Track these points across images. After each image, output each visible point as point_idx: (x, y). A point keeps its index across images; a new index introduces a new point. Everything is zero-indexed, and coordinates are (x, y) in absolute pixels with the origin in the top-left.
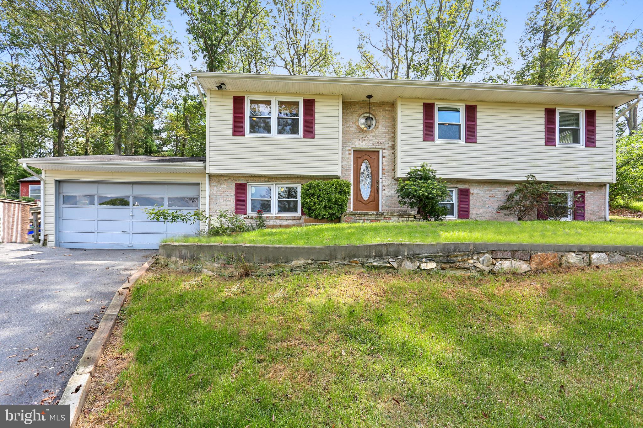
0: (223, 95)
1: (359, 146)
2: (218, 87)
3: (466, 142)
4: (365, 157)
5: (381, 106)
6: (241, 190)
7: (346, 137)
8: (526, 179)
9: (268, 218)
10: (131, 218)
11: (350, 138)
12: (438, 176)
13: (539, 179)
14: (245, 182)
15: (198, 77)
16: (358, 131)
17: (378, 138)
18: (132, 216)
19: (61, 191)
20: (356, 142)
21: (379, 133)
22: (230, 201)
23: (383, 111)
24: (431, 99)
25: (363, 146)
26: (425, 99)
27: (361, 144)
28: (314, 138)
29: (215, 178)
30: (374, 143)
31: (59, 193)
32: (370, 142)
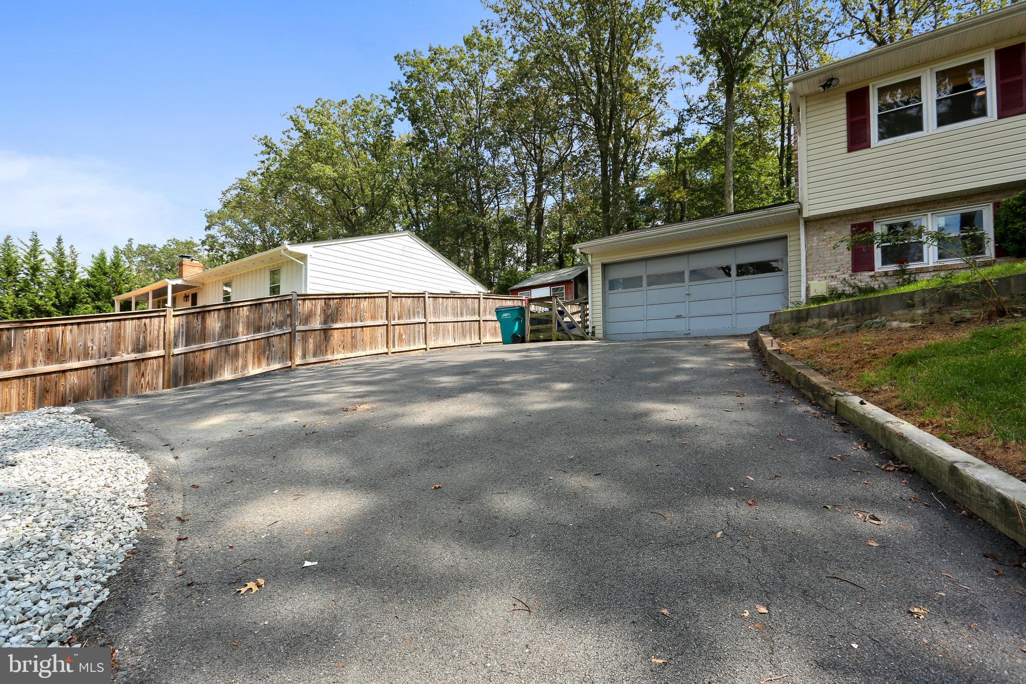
0: (831, 96)
2: (824, 86)
6: (862, 233)
9: (919, 271)
10: (687, 297)
14: (870, 220)
18: (688, 294)
22: (841, 254)
29: (815, 223)
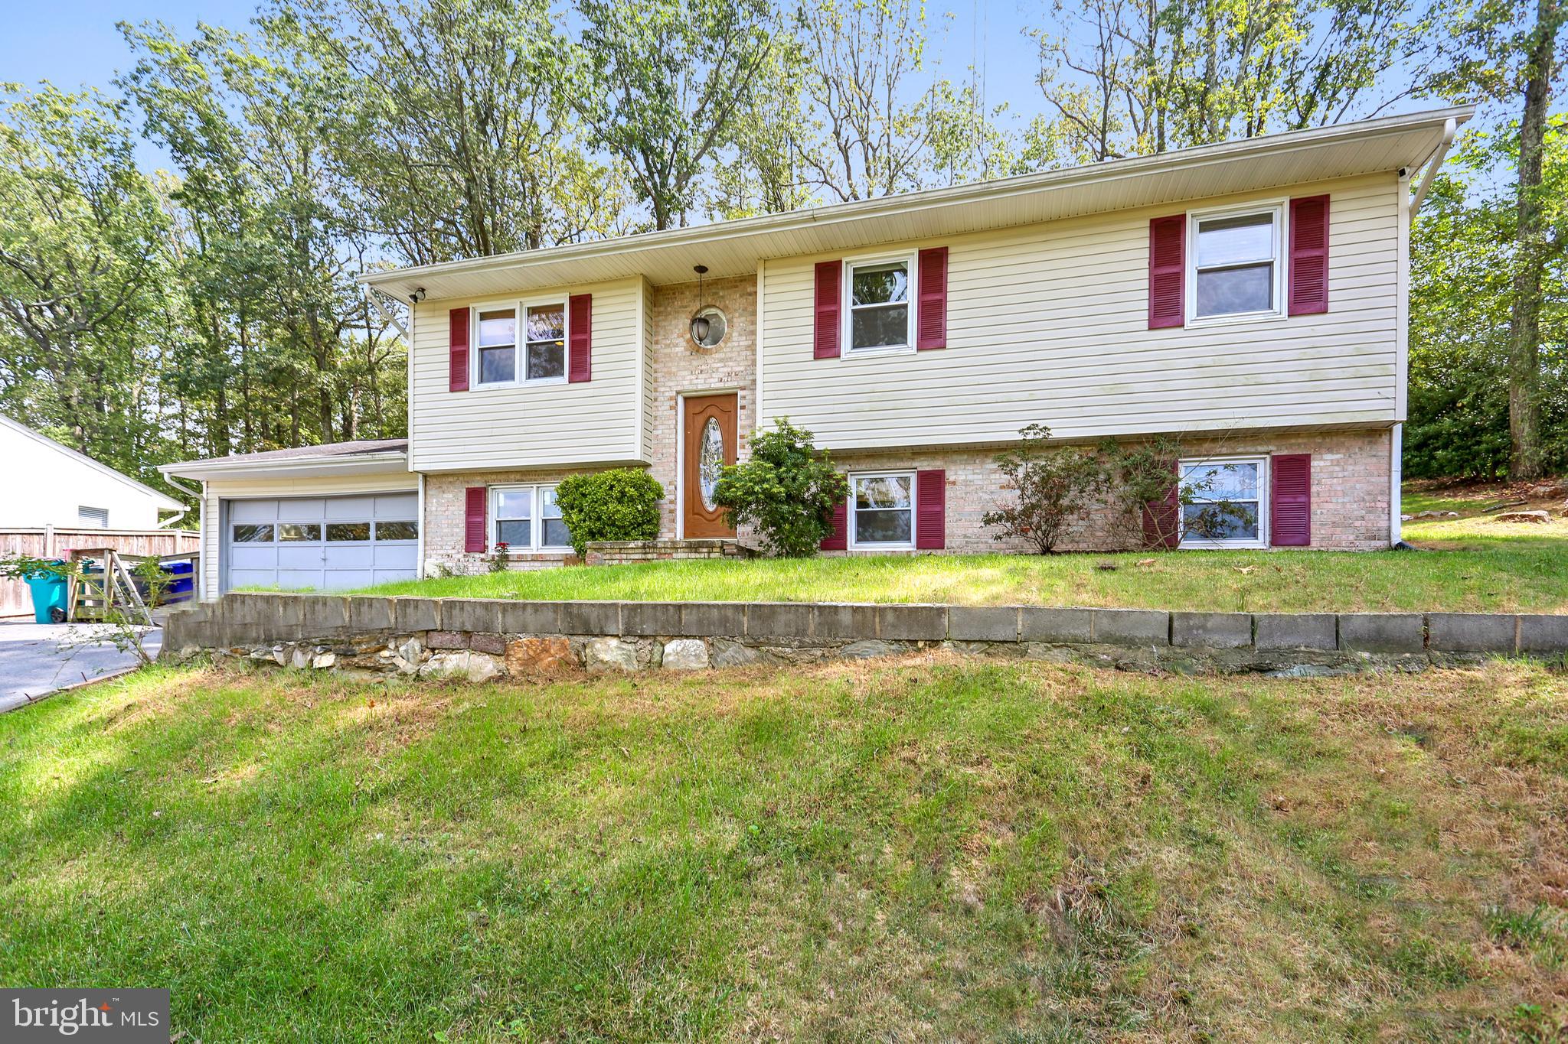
0: (434, 310)
1: (691, 388)
2: (412, 297)
3: (918, 350)
4: (709, 412)
5: (736, 287)
6: (476, 501)
7: (666, 370)
8: (1020, 437)
9: (521, 559)
10: (324, 563)
11: (674, 369)
12: (818, 446)
13: (1055, 434)
14: (483, 485)
15: (370, 284)
16: (688, 353)
17: (731, 364)
18: (325, 560)
19: (231, 518)
20: (684, 378)
21: (731, 352)
22: (457, 526)
23: (741, 296)
24: (832, 250)
25: (700, 387)
26: (818, 253)
27: (695, 381)
28: (590, 380)
29: (434, 481)
30: (721, 376)
31: (228, 522)
32: (714, 375)
